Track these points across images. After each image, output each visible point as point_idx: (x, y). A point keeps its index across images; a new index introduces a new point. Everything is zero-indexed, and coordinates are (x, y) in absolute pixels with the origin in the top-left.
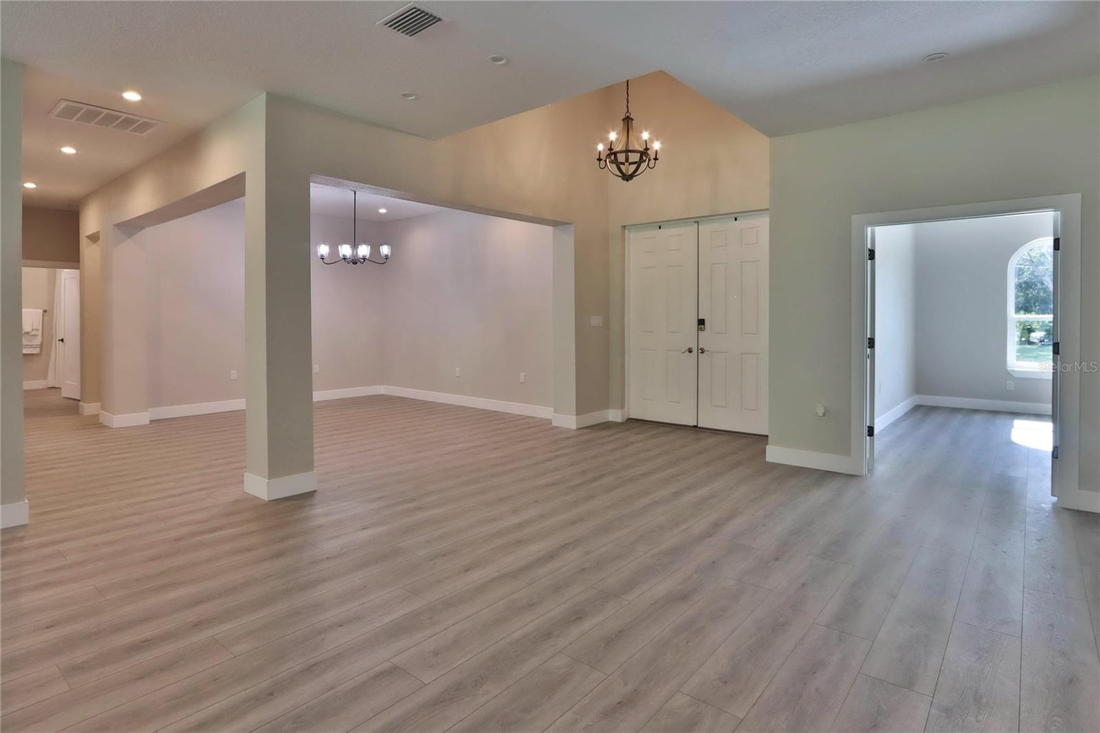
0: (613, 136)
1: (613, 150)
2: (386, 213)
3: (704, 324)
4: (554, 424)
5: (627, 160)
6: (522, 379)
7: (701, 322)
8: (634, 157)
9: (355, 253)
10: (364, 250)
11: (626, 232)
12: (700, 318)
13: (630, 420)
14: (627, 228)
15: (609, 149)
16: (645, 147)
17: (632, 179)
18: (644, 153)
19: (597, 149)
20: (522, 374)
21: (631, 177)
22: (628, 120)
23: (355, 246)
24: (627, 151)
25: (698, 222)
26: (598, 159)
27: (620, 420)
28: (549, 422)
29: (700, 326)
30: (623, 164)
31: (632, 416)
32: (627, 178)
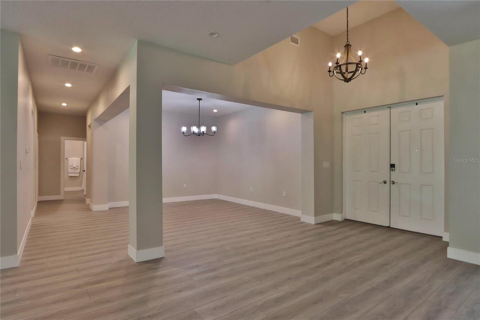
0: (338, 55)
1: (338, 63)
2: (217, 112)
3: (394, 167)
4: (302, 220)
5: (347, 70)
6: (284, 195)
7: (392, 166)
8: (352, 68)
9: (199, 131)
10: (203, 129)
11: (344, 115)
12: (391, 163)
13: (346, 220)
14: (344, 113)
15: (336, 63)
16: (360, 60)
17: (350, 81)
18: (358, 64)
19: (328, 65)
20: (284, 192)
21: (350, 79)
22: (348, 46)
23: (199, 127)
24: (347, 64)
25: (390, 107)
26: (329, 71)
27: (340, 220)
28: (299, 219)
29: (391, 168)
30: (345, 73)
31: (347, 218)
32: (347, 80)
